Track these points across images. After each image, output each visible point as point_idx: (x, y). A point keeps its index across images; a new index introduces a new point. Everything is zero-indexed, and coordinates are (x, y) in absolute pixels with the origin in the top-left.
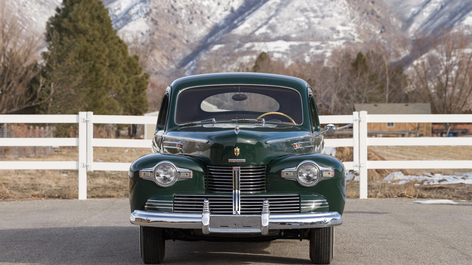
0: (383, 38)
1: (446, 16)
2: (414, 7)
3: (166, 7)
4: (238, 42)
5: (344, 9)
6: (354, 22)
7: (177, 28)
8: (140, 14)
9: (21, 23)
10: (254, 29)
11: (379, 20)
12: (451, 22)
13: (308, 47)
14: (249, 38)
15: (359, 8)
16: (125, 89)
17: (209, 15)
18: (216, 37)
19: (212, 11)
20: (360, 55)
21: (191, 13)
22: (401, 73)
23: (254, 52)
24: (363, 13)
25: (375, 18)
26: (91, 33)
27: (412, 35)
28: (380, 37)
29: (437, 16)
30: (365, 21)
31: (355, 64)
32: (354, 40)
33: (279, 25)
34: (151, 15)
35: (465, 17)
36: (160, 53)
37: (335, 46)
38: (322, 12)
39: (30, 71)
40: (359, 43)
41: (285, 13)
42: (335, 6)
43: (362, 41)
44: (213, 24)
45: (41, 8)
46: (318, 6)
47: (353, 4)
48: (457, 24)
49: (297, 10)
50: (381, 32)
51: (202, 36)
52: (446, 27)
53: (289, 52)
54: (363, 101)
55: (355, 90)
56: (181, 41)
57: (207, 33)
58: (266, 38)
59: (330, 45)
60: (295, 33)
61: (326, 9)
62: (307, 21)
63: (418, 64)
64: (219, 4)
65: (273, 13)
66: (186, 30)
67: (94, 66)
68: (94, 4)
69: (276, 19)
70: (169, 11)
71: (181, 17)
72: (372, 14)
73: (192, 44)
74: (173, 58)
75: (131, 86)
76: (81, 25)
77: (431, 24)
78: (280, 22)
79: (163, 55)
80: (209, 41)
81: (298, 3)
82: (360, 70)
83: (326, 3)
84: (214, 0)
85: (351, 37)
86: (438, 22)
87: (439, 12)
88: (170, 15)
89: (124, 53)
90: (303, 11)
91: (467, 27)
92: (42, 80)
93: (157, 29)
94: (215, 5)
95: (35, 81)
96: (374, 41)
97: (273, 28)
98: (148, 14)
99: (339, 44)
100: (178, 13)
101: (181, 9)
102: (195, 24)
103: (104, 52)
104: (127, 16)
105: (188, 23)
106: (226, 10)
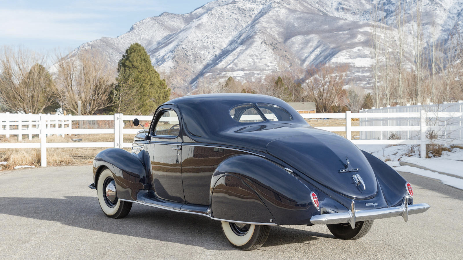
0: (291, 69)
1: (322, 58)
2: (306, 53)
3: (182, 54)
4: (219, 72)
5: (271, 55)
6: (277, 61)
7: (188, 65)
8: (170, 58)
10: (227, 65)
11: (289, 60)
12: (325, 61)
13: (254, 74)
14: (224, 70)
15: (279, 54)
17: (204, 58)
18: (208, 70)
19: (206, 56)
20: (279, 78)
21: (195, 57)
22: (300, 87)
23: (227, 77)
24: (281, 57)
25: (287, 59)
27: (305, 67)
28: (290, 69)
29: (318, 58)
30: (282, 61)
31: (277, 83)
32: (276, 70)
34: (175, 59)
35: (332, 58)
36: (180, 78)
37: (267, 73)
38: (260, 56)
40: (279, 72)
41: (242, 57)
44: (206, 63)
46: (258, 53)
47: (276, 52)
48: (327, 62)
49: (248, 56)
50: (290, 66)
51: (201, 69)
52: (322, 63)
53: (244, 77)
56: (190, 72)
57: (203, 67)
58: (233, 70)
59: (264, 73)
60: (247, 67)
61: (262, 55)
62: (253, 61)
63: (308, 82)
64: (209, 53)
65: (236, 57)
66: (193, 66)
69: (237, 60)
70: (184, 57)
71: (190, 59)
72: (286, 57)
73: (196, 73)
74: (186, 80)
75: (162, 95)
77: (315, 62)
78: (239, 62)
79: (181, 78)
80: (204, 71)
81: (248, 52)
82: (279, 85)
83: (262, 52)
84: (206, 51)
85: (275, 69)
86: (318, 61)
87: (319, 56)
88: (185, 58)
89: (158, 78)
90: (251, 56)
91: (333, 63)
92: (115, 92)
93: (178, 66)
94: (207, 53)
95: (112, 93)
96: (286, 71)
97: (236, 65)
98: (173, 58)
99: (269, 72)
100: (188, 57)
101: (190, 55)
102: (197, 63)
103: (147, 77)
104: (163, 59)
105: (194, 62)
106: (212, 56)
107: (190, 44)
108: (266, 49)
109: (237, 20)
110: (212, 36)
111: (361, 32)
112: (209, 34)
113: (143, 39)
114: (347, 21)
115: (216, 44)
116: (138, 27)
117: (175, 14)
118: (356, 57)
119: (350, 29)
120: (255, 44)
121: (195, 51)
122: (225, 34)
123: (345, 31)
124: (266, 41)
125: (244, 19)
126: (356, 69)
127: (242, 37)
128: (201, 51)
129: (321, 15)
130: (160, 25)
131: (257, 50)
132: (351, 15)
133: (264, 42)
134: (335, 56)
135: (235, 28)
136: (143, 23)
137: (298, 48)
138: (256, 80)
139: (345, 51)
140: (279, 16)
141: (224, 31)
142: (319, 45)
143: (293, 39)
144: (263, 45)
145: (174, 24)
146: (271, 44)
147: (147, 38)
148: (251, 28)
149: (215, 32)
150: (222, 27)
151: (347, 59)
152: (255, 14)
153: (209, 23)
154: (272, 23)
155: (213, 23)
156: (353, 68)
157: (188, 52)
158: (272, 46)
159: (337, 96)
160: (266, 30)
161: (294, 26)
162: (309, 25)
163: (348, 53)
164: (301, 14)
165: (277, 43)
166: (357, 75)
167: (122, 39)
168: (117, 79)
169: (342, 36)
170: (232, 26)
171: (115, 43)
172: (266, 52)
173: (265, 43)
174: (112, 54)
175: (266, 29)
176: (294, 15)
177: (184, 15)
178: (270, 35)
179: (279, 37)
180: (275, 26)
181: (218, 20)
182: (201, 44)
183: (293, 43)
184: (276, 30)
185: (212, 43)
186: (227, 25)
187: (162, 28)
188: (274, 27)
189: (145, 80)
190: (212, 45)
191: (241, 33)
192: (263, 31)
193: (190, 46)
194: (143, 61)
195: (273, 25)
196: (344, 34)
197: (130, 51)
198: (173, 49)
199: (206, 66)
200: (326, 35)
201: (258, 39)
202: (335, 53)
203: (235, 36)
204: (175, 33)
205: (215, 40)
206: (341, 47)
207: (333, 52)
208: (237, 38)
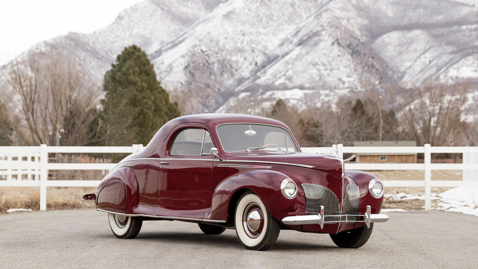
0: (381, 87)
1: (434, 69)
3: (201, 61)
4: (261, 90)
5: (349, 63)
6: (357, 74)
7: (210, 79)
9: (81, 75)
10: (274, 79)
11: (378, 72)
12: (438, 74)
13: (319, 95)
14: (270, 87)
15: (361, 63)
17: (237, 68)
18: (243, 87)
19: (240, 65)
20: (359, 102)
21: (222, 67)
22: (393, 117)
23: (275, 99)
24: (365, 66)
25: (374, 70)
26: (139, 84)
27: (405, 84)
28: (379, 87)
29: (426, 69)
30: (366, 73)
31: (355, 109)
32: (357, 89)
33: (295, 77)
34: (189, 68)
35: (449, 69)
36: (196, 100)
37: (341, 94)
38: (331, 66)
39: (91, 115)
40: (361, 91)
42: (341, 61)
43: (363, 90)
45: (98, 62)
46: (327, 61)
47: (356, 59)
48: (442, 75)
49: (309, 64)
50: (380, 82)
52: (433, 78)
53: (303, 99)
54: (361, 139)
55: (354, 130)
56: (213, 90)
57: (235, 83)
58: (285, 88)
59: (337, 93)
60: (308, 83)
61: (334, 63)
62: (318, 73)
64: (245, 59)
65: (290, 66)
66: (218, 80)
67: (142, 111)
68: (142, 61)
69: (293, 72)
70: (204, 65)
71: (213, 70)
72: (372, 67)
73: (223, 93)
76: (132, 77)
77: (421, 76)
78: (295, 74)
79: (199, 101)
80: (237, 90)
81: (309, 58)
82: (359, 113)
84: (241, 56)
85: (355, 87)
86: (427, 75)
87: (427, 66)
88: (205, 68)
89: (167, 100)
90: (315, 65)
91: (452, 78)
92: (100, 122)
93: (194, 80)
94: (242, 60)
96: (374, 91)
97: (290, 79)
98: (186, 68)
99: (344, 92)
100: (211, 66)
101: (214, 63)
102: (226, 76)
103: (150, 99)
104: (169, 69)
105: (220, 74)
106: (251, 64)
107: (214, 44)
108: (340, 54)
109: (293, 5)
110: (251, 30)
112: (247, 28)
113: (136, 35)
114: (475, 9)
115: (257, 44)
116: (129, 16)
120: (322, 45)
121: (222, 56)
122: (272, 28)
123: (472, 24)
124: (340, 41)
125: (304, 3)
127: (300, 35)
128: (233, 56)
130: (165, 12)
131: (325, 54)
133: (337, 42)
134: (455, 66)
135: (289, 18)
136: (137, 9)
137: (393, 53)
138: (322, 105)
139: (470, 58)
141: (271, 23)
142: (428, 47)
143: (386, 38)
144: (336, 47)
145: (187, 12)
146: (348, 46)
147: (143, 33)
148: (315, 18)
149: (255, 24)
150: (267, 16)
151: (476, 71)
153: (247, 11)
154: (349, 11)
155: (253, 10)
157: (211, 57)
158: (350, 49)
159: (452, 131)
160: (340, 23)
161: (387, 17)
162: (411, 15)
165: (358, 43)
167: (102, 36)
168: (102, 102)
169: (467, 33)
170: (283, 15)
171: (91, 41)
172: (339, 59)
173: (339, 44)
174: (84, 61)
175: (340, 20)
178: (347, 31)
179: (362, 34)
180: (355, 16)
181: (261, 6)
182: (232, 45)
183: (385, 45)
184: (357, 23)
185: (250, 43)
186: (276, 14)
187: (167, 18)
188: (354, 18)
189: (146, 103)
190: (250, 46)
191: (298, 27)
192: (335, 25)
193: (214, 47)
194: (144, 74)
195: (353, 13)
196: (470, 30)
197: (123, 58)
198: (186, 52)
199: (240, 81)
200: (441, 31)
201: (326, 37)
202: (455, 60)
203: (290, 31)
204: (190, 26)
205: (256, 39)
206: (465, 52)
207: (452, 59)
208: (292, 36)
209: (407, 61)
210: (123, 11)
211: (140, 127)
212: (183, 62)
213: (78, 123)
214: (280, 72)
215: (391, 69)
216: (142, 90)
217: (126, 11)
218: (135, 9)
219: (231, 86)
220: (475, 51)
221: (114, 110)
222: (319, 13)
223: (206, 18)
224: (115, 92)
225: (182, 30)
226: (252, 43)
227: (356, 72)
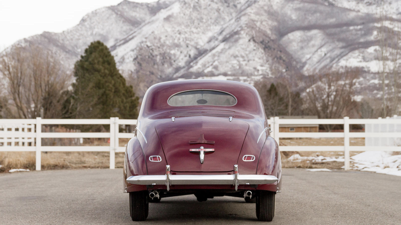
0: (287, 74)
1: (328, 60)
3: (147, 54)
4: (194, 77)
5: (262, 55)
6: (268, 64)
7: (154, 68)
8: (130, 59)
10: (204, 68)
11: (285, 62)
12: (331, 64)
14: (201, 74)
15: (272, 55)
16: (124, 106)
17: (175, 59)
18: (179, 74)
19: (177, 57)
20: (272, 85)
21: (163, 58)
22: (299, 97)
24: (274, 58)
25: (281, 61)
27: (306, 73)
28: (285, 74)
29: (322, 60)
30: (275, 63)
31: (270, 91)
32: (268, 75)
33: (220, 66)
34: (137, 60)
35: (340, 61)
37: (256, 80)
38: (248, 57)
41: (224, 58)
42: (256, 54)
43: (273, 77)
44: (177, 66)
45: (66, 55)
46: (245, 54)
47: (268, 52)
48: (335, 65)
49: (231, 56)
50: (286, 71)
52: (328, 67)
56: (156, 77)
57: (173, 71)
58: (212, 74)
59: (253, 79)
60: (230, 71)
61: (251, 56)
62: (238, 63)
63: (310, 91)
64: (181, 52)
65: (216, 58)
66: (160, 69)
67: (105, 92)
69: (218, 62)
70: (149, 57)
71: (156, 61)
72: (280, 59)
75: (128, 105)
76: (96, 66)
77: (318, 66)
78: (220, 64)
81: (231, 51)
82: (273, 95)
83: (250, 52)
84: (178, 50)
85: (266, 74)
86: (323, 64)
87: (323, 58)
88: (150, 59)
89: (124, 84)
90: (235, 57)
91: (342, 67)
92: (72, 101)
93: (141, 69)
94: (178, 53)
95: (68, 101)
96: (281, 77)
97: (216, 68)
98: (135, 59)
99: (258, 78)
100: (154, 58)
101: (157, 56)
102: (166, 66)
103: (111, 83)
104: (122, 60)
105: (161, 65)
106: (186, 56)
107: (157, 41)
108: (255, 48)
109: (218, 10)
110: (186, 30)
111: (377, 28)
112: (182, 28)
113: (96, 34)
114: (360, 14)
115: (190, 41)
116: (91, 19)
117: (138, 3)
118: (371, 60)
119: (363, 24)
120: (241, 41)
121: (163, 50)
122: (202, 28)
123: (358, 25)
124: (255, 39)
125: (227, 9)
126: (372, 75)
127: (224, 33)
128: (172, 50)
129: (325, 5)
130: (118, 16)
131: (243, 49)
132: (365, 5)
133: (253, 39)
134: (345, 58)
135: (215, 21)
136: (96, 14)
137: (296, 48)
139: (357, 51)
140: (272, 6)
141: (201, 24)
142: (323, 43)
143: (291, 36)
144: (252, 43)
145: (136, 16)
146: (262, 42)
147: (102, 32)
148: (235, 20)
150: (198, 19)
151: (361, 61)
152: (240, 3)
153: (182, 15)
154: (262, 15)
155: (187, 15)
156: (367, 74)
157: (155, 51)
158: (263, 44)
159: (345, 108)
160: (255, 24)
161: (291, 19)
162: (310, 18)
163: (361, 55)
164: (300, 4)
165: (269, 40)
166: (374, 83)
167: (70, 35)
168: (73, 85)
169: (354, 32)
170: (211, 18)
171: (61, 38)
172: (254, 52)
173: (254, 41)
174: (55, 54)
175: (255, 23)
176: (292, 5)
177: (149, 4)
178: (260, 31)
179: (272, 34)
180: (266, 19)
182: (171, 41)
183: (291, 41)
184: (268, 24)
185: (185, 40)
186: (205, 17)
187: (120, 20)
188: (265, 21)
189: (108, 86)
190: (185, 42)
191: (222, 28)
192: (251, 25)
193: (157, 43)
194: (106, 64)
195: (265, 17)
196: (357, 30)
197: (90, 51)
198: (135, 47)
199: (178, 69)
200: (333, 30)
201: (244, 35)
202: (344, 54)
203: (216, 31)
204: (138, 27)
205: (189, 37)
206: (353, 47)
207: (342, 53)
208: (218, 34)
209: (307, 54)
210: (86, 15)
211: (103, 105)
212: (132, 55)
213: (55, 101)
214: (209, 63)
215: (295, 60)
216: (104, 76)
217: (88, 15)
218: (95, 13)
219: (170, 73)
220: (360, 46)
221: (83, 92)
222: (239, 16)
223: (151, 20)
224: (83, 78)
225: (131, 30)
226: (186, 40)
227: (268, 63)
